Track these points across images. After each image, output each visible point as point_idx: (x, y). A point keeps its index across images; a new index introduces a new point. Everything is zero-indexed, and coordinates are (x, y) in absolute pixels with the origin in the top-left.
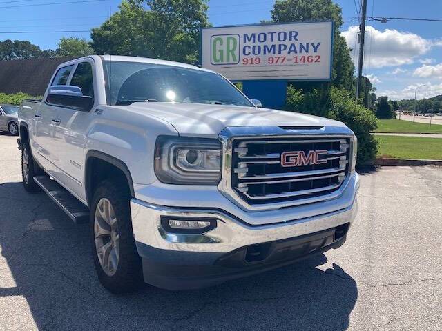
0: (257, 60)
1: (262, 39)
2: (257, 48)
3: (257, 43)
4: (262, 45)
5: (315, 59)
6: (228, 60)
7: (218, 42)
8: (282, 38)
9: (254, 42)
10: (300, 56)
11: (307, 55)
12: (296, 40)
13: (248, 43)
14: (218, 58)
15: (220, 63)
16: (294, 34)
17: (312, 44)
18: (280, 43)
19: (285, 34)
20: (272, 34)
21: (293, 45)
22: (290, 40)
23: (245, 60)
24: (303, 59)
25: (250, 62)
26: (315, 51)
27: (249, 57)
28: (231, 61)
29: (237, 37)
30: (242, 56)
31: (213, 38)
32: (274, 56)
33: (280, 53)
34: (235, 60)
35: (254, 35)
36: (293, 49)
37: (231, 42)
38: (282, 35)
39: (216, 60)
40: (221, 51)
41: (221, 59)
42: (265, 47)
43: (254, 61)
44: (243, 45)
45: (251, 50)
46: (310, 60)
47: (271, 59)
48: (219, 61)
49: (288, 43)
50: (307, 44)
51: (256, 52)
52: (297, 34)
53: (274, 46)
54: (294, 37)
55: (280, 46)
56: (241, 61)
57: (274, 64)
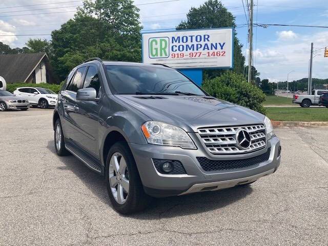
0: (182, 55)
1: (185, 40)
2: (181, 47)
3: (181, 43)
4: (185, 45)
5: (221, 54)
6: (161, 55)
7: (154, 43)
8: (199, 40)
9: (179, 42)
10: (211, 52)
11: (216, 51)
12: (208, 41)
13: (175, 43)
14: (154, 53)
15: (156, 57)
16: (206, 37)
17: (220, 44)
18: (198, 43)
19: (201, 37)
20: (192, 37)
21: (206, 44)
22: (204, 41)
23: (173, 55)
24: (214, 54)
25: (176, 56)
26: (222, 49)
27: (176, 53)
28: (164, 55)
29: (167, 39)
30: (171, 52)
31: (151, 40)
32: (193, 52)
33: (197, 50)
34: (166, 55)
35: (179, 37)
36: (206, 47)
37: (163, 42)
38: (199, 37)
39: (152, 55)
40: (156, 49)
41: (157, 54)
42: (187, 46)
43: (179, 56)
44: (171, 45)
45: (177, 48)
46: (218, 55)
47: (191, 54)
48: (155, 56)
49: (203, 43)
50: (216, 44)
51: (181, 49)
52: (209, 36)
53: (193, 45)
54: (207, 39)
55: (197, 45)
56: (171, 55)
57: (193, 57)
